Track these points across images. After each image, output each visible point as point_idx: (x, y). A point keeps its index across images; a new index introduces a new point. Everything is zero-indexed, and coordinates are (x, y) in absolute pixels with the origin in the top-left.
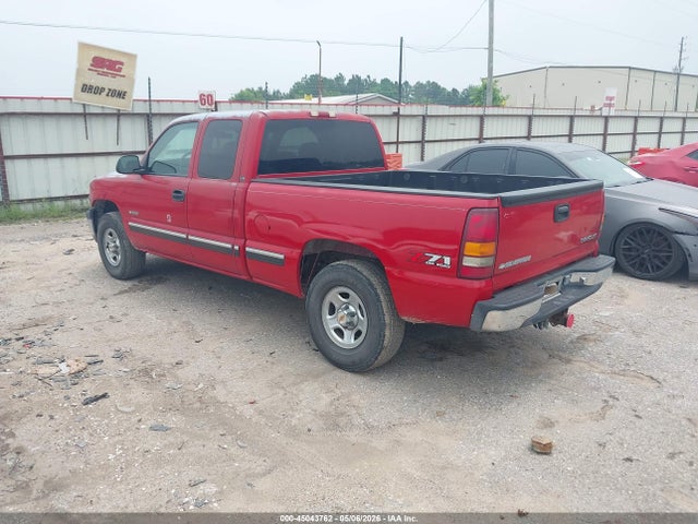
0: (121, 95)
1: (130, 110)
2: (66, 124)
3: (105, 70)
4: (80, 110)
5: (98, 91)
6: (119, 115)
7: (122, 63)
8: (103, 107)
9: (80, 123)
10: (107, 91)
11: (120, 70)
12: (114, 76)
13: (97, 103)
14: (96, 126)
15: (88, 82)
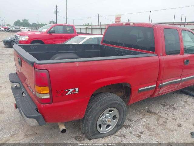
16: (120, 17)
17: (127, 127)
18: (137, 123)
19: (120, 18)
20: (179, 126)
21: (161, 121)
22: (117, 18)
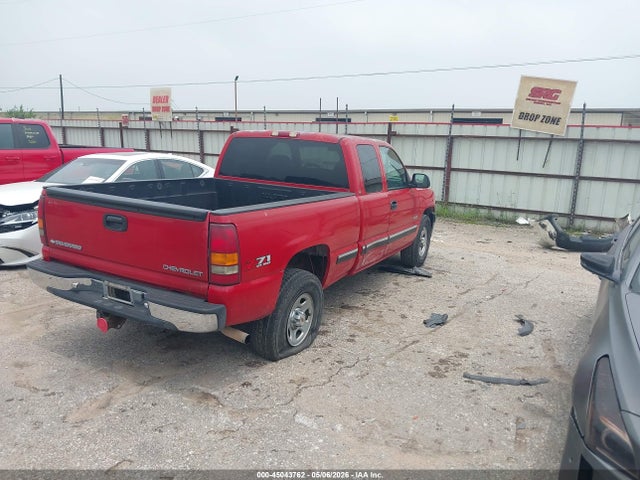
0: (555, 121)
1: (563, 135)
2: (502, 146)
3: (542, 99)
4: (516, 135)
5: (533, 117)
6: (551, 140)
7: (559, 91)
8: (537, 133)
9: (514, 146)
10: (541, 118)
11: (556, 97)
12: (549, 104)
13: (531, 128)
14: (528, 149)
15: (525, 111)
16: (167, 97)
17: (324, 333)
18: (336, 325)
19: (167, 99)
20: (403, 317)
21: (373, 316)
22: (156, 99)
